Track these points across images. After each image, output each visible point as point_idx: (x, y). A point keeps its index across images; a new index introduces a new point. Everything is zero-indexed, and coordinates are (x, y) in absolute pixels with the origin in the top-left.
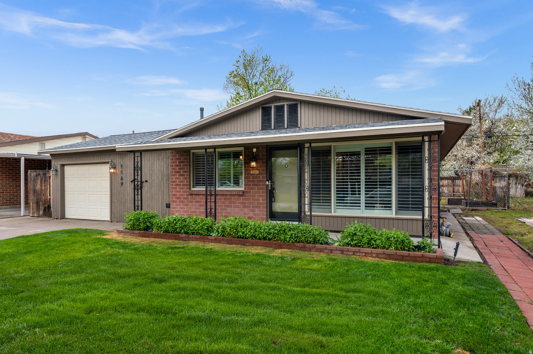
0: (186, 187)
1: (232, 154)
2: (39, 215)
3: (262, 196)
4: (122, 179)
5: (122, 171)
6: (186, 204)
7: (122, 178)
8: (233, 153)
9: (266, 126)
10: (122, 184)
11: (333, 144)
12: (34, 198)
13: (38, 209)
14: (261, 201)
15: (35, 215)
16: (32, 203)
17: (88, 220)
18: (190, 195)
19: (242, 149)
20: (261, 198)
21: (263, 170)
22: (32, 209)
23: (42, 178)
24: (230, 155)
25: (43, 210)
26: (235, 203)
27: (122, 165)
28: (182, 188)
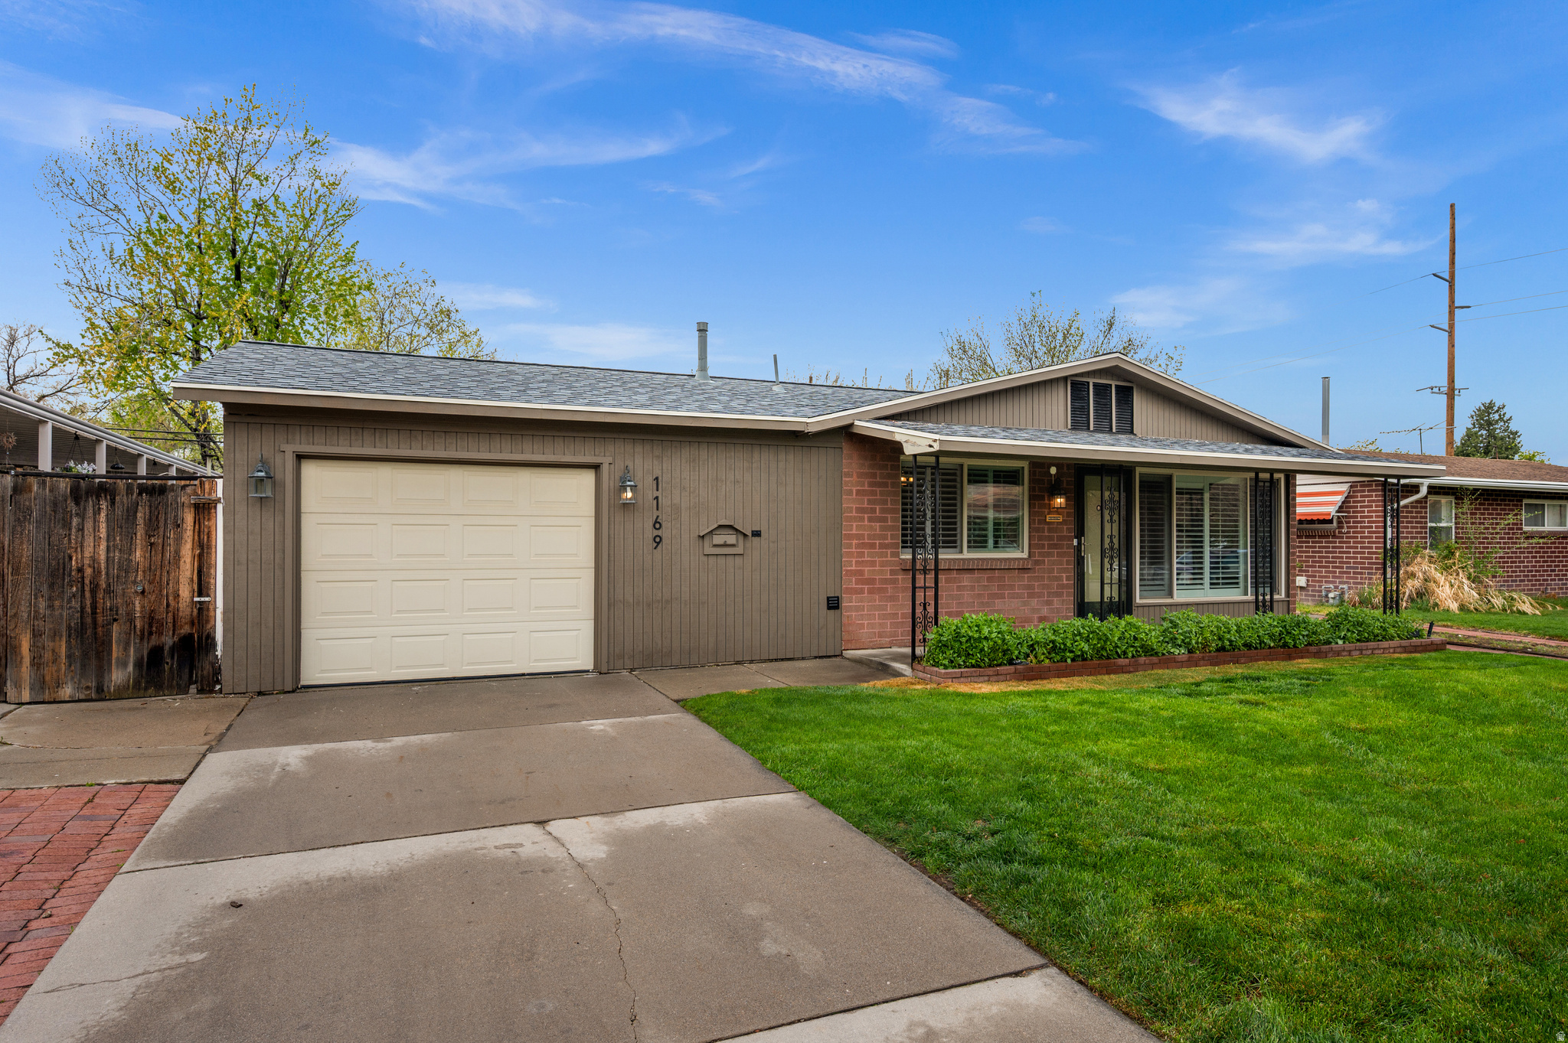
0: (889, 551)
1: (991, 475)
2: (100, 689)
3: (1065, 570)
4: (657, 524)
5: (657, 498)
6: (890, 597)
7: (656, 522)
8: (994, 471)
9: (1079, 422)
10: (658, 541)
11: (1176, 474)
12: (51, 607)
13: (94, 662)
14: (1065, 582)
15: (67, 691)
16: (36, 634)
17: (454, 679)
18: (901, 572)
19: (1025, 464)
20: (1064, 575)
21: (1068, 514)
22: (36, 663)
23: (132, 513)
24: (986, 476)
25: (138, 664)
26: (1012, 587)
27: (657, 479)
28: (882, 555)
